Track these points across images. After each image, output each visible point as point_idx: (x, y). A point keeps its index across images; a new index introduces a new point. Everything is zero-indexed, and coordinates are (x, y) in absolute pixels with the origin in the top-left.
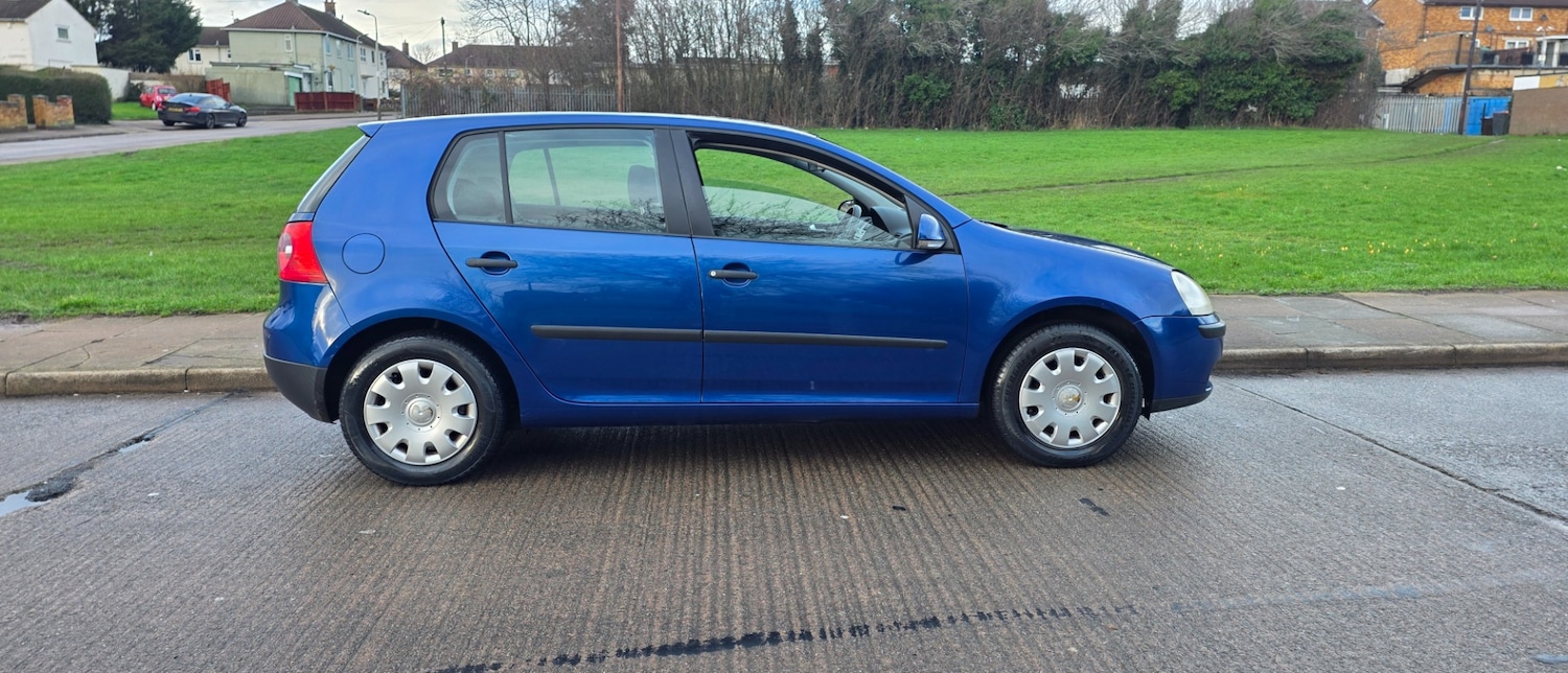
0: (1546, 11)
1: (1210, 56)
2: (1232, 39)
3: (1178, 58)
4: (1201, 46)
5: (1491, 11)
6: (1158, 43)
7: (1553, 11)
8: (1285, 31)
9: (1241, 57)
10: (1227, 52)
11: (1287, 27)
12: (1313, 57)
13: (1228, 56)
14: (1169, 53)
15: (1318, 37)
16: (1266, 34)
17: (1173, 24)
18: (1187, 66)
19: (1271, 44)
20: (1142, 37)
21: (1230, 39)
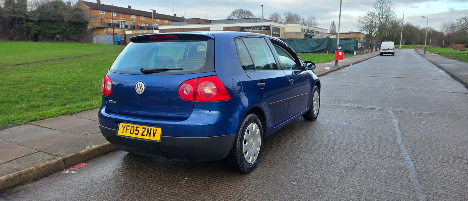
0: (119, 14)
1: (42, 18)
2: (48, 13)
3: (31, 18)
4: (38, 15)
5: (106, 12)
6: (22, 12)
7: (120, 14)
8: (65, 13)
9: (52, 20)
10: (47, 17)
11: (65, 12)
12: (75, 21)
13: (48, 19)
14: (27, 16)
15: (75, 15)
16: (59, 13)
17: (25, 6)
18: (34, 21)
19: (62, 16)
20: (16, 10)
21: (48, 14)
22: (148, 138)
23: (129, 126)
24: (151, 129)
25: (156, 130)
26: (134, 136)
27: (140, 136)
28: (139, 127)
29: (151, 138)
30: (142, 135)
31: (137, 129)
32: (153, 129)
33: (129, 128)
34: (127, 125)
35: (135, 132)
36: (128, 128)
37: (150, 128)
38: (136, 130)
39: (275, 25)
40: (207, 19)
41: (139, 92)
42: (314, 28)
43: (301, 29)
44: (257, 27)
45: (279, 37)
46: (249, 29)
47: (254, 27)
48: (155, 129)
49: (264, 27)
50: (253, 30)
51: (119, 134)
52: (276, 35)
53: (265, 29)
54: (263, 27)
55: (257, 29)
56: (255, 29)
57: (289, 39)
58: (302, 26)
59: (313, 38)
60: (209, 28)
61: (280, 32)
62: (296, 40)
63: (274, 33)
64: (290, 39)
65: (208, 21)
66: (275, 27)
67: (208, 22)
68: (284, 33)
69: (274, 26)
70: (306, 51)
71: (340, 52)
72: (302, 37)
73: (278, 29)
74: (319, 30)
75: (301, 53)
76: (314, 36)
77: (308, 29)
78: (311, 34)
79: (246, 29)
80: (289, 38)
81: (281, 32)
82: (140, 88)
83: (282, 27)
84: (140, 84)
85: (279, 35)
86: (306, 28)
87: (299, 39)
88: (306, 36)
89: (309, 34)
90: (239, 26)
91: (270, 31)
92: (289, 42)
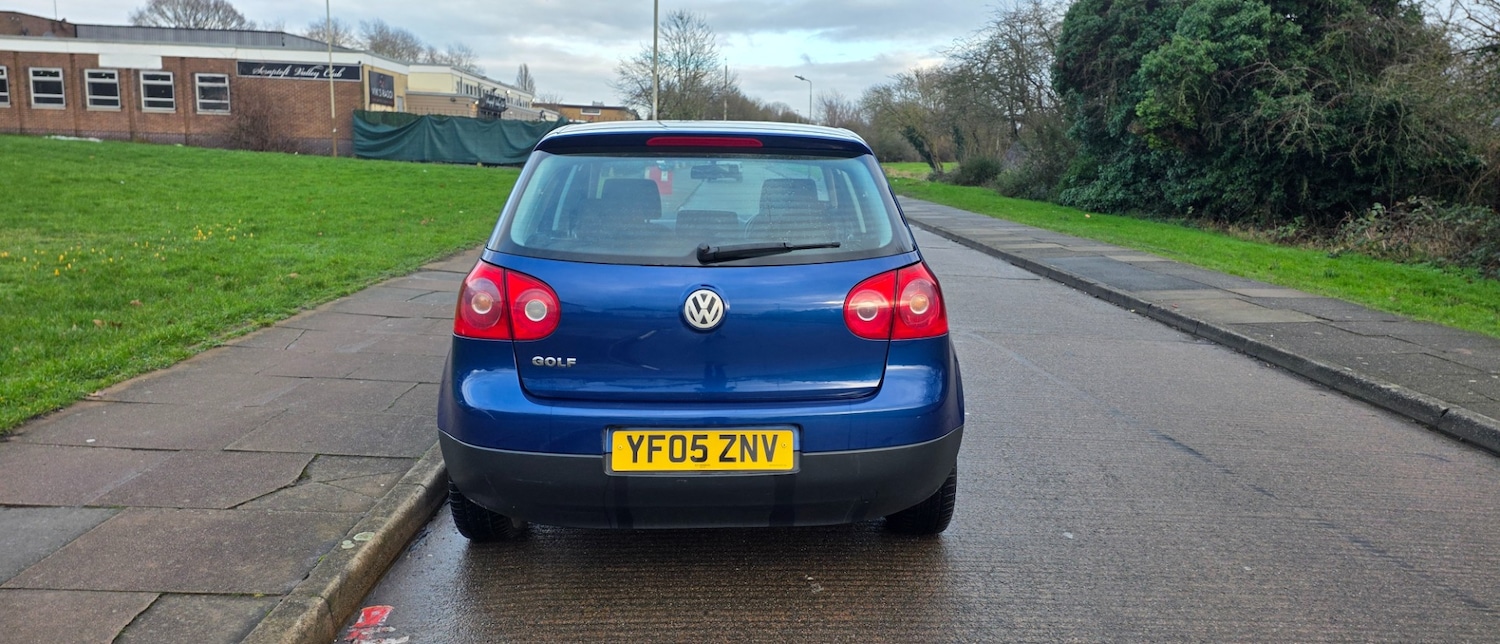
22: (748, 465)
23: (663, 437)
24: (755, 437)
25: (775, 437)
26: (688, 466)
27: (713, 464)
28: (705, 437)
29: (762, 464)
30: (723, 458)
31: (699, 442)
32: (764, 437)
33: (665, 444)
34: (647, 433)
35: (690, 453)
36: (656, 443)
37: (749, 434)
38: (694, 447)
39: (376, 65)
40: (60, 19)
41: (704, 321)
42: (496, 86)
43: (455, 85)
44: (306, 67)
45: (393, 105)
46: (274, 72)
47: (295, 66)
48: (770, 434)
49: (337, 68)
50: (291, 74)
51: (615, 470)
52: (382, 98)
53: (339, 74)
54: (334, 67)
55: (309, 72)
56: (300, 71)
57: (433, 115)
58: (460, 74)
59: (505, 116)
60: (95, 57)
61: (393, 90)
62: (459, 123)
63: (375, 91)
64: (439, 116)
65: (65, 26)
66: (375, 70)
67: (62, 29)
68: (407, 94)
69: (372, 67)
70: (497, 161)
71: (663, 173)
72: (473, 113)
73: (384, 81)
74: (509, 92)
75: (479, 164)
76: (506, 112)
77: (476, 85)
78: (498, 104)
79: (260, 71)
80: (436, 113)
81: (399, 91)
82: (709, 309)
83: (400, 74)
84: (704, 297)
85: (393, 100)
86: (470, 83)
87: (469, 118)
88: (484, 108)
89: (491, 103)
90: (234, 57)
91: (362, 84)
92: (438, 127)
